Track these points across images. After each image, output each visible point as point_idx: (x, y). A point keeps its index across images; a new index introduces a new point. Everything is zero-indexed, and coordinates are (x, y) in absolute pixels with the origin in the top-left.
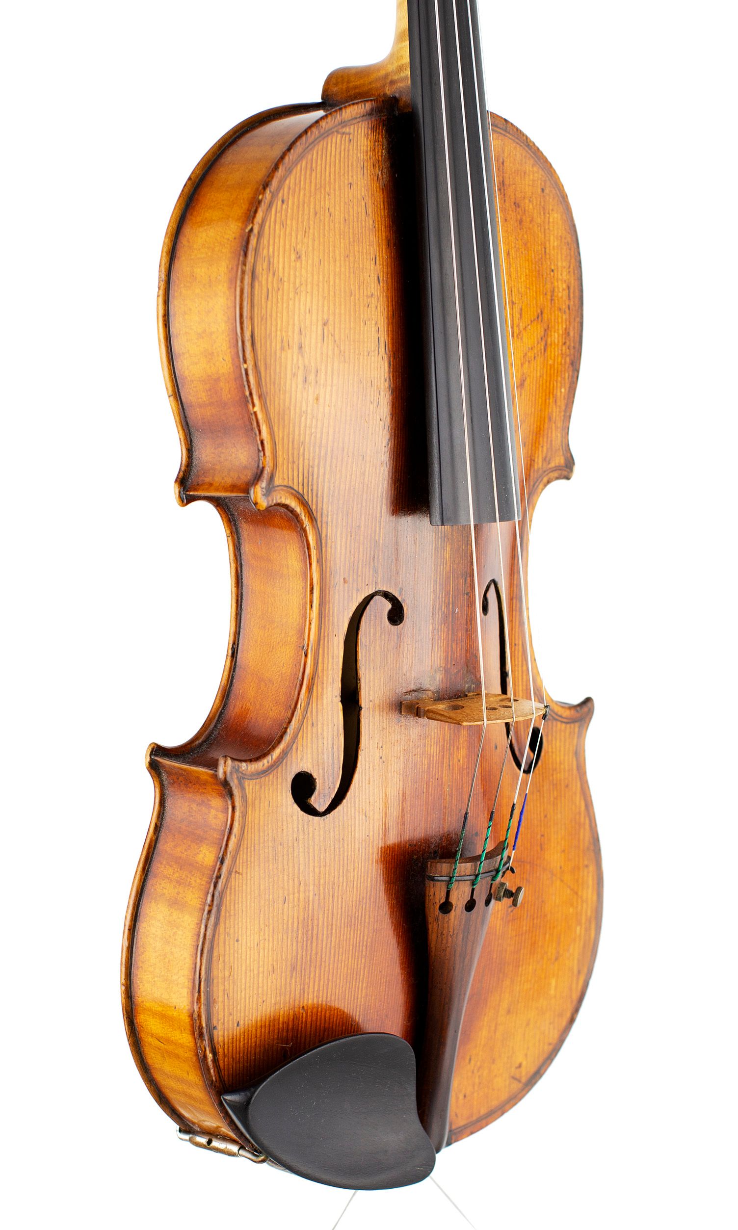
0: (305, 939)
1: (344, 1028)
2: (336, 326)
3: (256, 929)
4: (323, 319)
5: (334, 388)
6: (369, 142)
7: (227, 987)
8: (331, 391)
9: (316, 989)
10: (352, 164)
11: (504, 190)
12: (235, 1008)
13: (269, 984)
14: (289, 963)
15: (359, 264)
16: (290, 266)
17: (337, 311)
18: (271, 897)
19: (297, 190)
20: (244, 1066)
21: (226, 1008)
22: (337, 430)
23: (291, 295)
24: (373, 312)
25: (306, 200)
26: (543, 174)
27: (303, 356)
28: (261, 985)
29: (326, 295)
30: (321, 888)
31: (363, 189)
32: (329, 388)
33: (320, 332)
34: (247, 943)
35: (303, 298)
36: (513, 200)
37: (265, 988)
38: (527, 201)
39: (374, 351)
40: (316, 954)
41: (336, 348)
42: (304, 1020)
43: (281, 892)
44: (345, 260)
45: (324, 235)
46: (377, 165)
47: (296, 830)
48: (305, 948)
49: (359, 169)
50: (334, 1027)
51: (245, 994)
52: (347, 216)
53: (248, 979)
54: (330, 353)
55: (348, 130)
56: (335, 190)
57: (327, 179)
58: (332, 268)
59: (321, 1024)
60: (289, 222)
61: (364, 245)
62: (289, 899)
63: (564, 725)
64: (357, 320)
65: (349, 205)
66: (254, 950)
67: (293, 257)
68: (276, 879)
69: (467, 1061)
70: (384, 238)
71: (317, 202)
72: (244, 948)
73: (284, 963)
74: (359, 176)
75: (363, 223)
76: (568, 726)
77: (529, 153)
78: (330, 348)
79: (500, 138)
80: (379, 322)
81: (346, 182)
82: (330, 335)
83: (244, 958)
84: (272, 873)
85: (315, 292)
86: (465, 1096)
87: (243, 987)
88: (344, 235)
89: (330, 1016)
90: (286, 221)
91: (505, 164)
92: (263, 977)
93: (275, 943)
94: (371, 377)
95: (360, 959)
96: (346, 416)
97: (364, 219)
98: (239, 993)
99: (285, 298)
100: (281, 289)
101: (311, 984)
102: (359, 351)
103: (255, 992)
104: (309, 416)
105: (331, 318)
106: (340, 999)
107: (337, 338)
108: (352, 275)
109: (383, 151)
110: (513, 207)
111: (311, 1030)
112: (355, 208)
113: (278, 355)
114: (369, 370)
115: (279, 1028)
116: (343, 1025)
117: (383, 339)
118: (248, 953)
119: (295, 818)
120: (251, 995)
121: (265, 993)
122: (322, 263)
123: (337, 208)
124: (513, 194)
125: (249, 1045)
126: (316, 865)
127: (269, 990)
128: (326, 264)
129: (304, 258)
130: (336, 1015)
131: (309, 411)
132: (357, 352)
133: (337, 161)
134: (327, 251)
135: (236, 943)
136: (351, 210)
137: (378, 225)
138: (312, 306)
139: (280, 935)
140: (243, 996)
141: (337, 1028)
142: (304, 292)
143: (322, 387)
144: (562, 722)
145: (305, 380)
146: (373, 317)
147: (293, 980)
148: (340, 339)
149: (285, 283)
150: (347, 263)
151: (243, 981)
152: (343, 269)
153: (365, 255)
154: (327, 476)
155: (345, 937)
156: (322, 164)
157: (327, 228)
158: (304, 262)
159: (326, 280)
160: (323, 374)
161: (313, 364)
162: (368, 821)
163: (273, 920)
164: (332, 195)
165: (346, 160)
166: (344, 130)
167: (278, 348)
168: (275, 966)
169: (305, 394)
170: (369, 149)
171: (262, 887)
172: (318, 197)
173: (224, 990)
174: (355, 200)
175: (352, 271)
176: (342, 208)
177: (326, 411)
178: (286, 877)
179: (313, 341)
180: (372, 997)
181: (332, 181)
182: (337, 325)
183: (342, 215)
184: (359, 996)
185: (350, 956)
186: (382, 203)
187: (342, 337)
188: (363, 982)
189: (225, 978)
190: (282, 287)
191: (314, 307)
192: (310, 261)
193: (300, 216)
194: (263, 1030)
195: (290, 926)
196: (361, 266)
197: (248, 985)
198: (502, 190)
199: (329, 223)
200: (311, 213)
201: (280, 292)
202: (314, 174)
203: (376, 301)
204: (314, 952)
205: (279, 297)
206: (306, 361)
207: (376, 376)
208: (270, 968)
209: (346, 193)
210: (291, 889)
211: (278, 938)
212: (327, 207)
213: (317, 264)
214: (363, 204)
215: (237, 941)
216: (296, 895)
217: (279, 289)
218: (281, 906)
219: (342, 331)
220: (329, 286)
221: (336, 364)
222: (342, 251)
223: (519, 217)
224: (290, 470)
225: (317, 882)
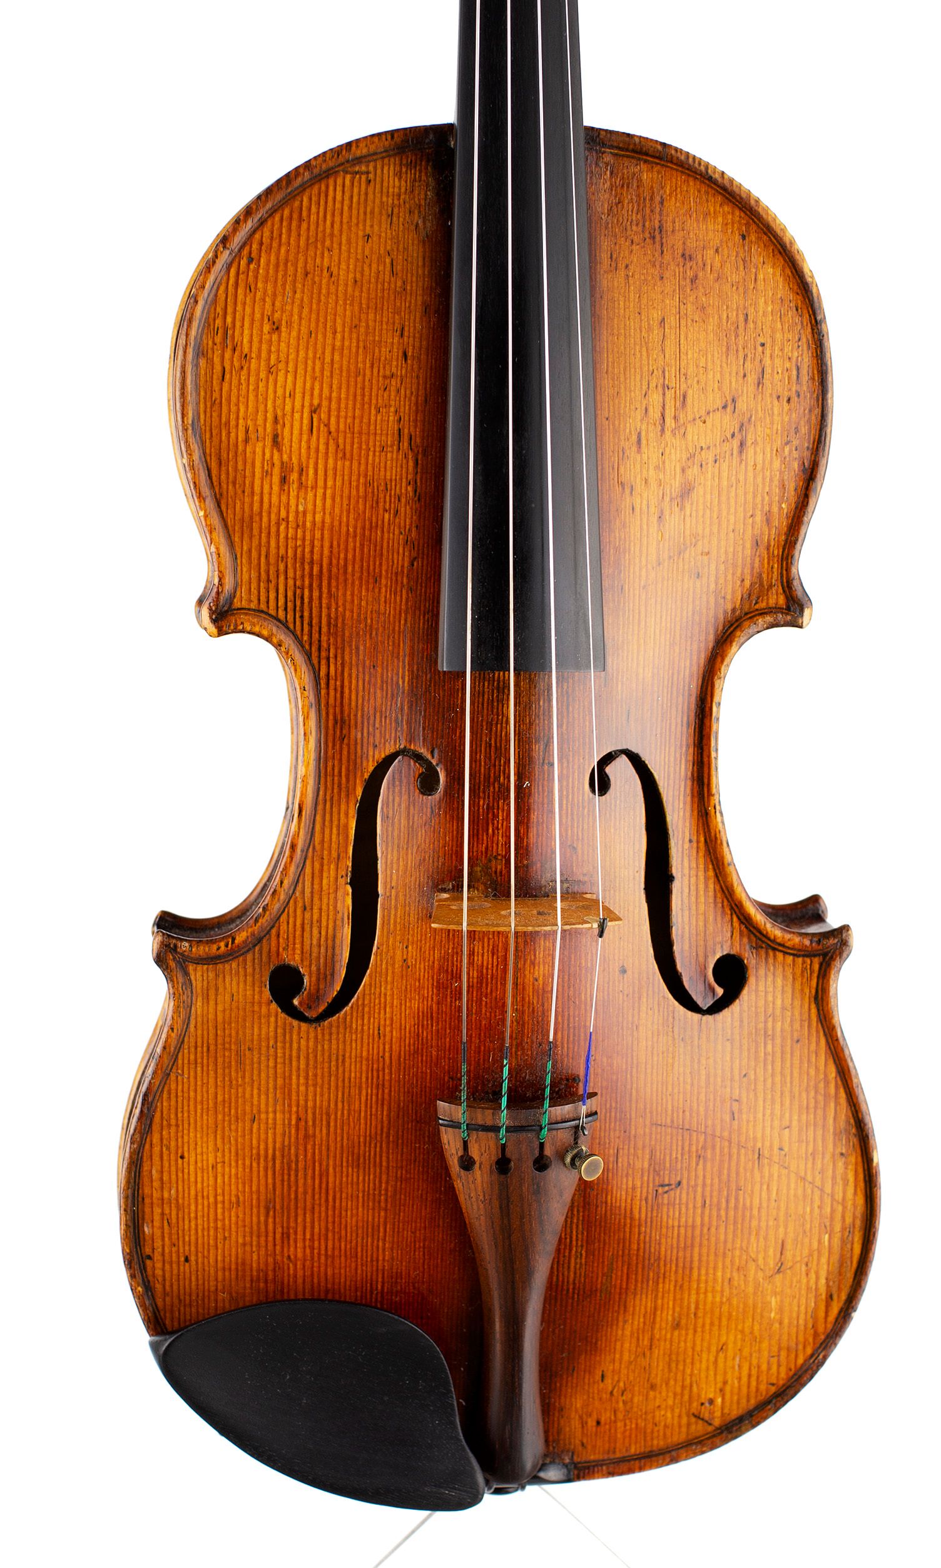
0: (286, 1172)
1: (359, 1294)
2: (332, 413)
3: (210, 1148)
4: (311, 405)
5: (329, 492)
6: (403, 183)
7: (167, 1211)
8: (325, 494)
9: (308, 1236)
10: (372, 212)
11: (661, 238)
12: (181, 1239)
13: (233, 1219)
14: (263, 1197)
15: (374, 336)
16: (261, 339)
17: (334, 395)
18: (233, 1111)
19: (275, 245)
20: (198, 1312)
21: (166, 1235)
22: (335, 543)
23: (263, 375)
24: (392, 397)
25: (291, 258)
26: (743, 215)
27: (280, 450)
28: (220, 1216)
29: (318, 374)
30: (310, 1111)
31: (389, 242)
32: (320, 492)
33: (306, 421)
34: (196, 1162)
35: (281, 378)
36: (680, 252)
37: (227, 1222)
38: (710, 253)
39: (392, 446)
40: (305, 1193)
41: (331, 441)
42: (292, 1272)
43: (248, 1108)
44: (351, 332)
45: (319, 301)
46: (416, 212)
47: (272, 1034)
48: (286, 1183)
49: (384, 217)
50: (342, 1291)
51: (197, 1225)
52: (358, 276)
53: (200, 1207)
54: (322, 447)
55: (364, 168)
56: (340, 244)
57: (328, 231)
58: (329, 341)
59: (319, 1283)
60: (260, 285)
61: (385, 313)
62: (260, 1119)
63: (791, 957)
64: (366, 406)
65: (364, 262)
66: (208, 1173)
67: (266, 328)
68: (240, 1090)
69: (598, 1377)
70: (419, 303)
71: (309, 260)
72: (192, 1168)
73: (255, 1197)
74: (384, 226)
75: (386, 284)
76: (800, 960)
77: (712, 188)
78: (322, 441)
79: (655, 169)
80: (402, 410)
81: (361, 233)
82: (322, 425)
83: (192, 1179)
84: (234, 1082)
85: (300, 371)
86: (598, 1423)
87: (193, 1215)
88: (353, 300)
89: (334, 1274)
90: (256, 284)
91: (665, 203)
92: (223, 1208)
93: (240, 1169)
94: (385, 479)
95: (376, 1211)
96: (348, 526)
97: (387, 279)
98: (187, 1222)
99: (252, 379)
100: (245, 368)
101: (300, 1229)
102: (368, 445)
103: (212, 1225)
104: (292, 525)
105: (325, 403)
106: (349, 1256)
107: (333, 429)
108: (361, 350)
109: (429, 193)
110: (681, 260)
111: (304, 1288)
112: (374, 266)
113: (240, 448)
114: (382, 469)
115: (252, 1276)
116: (356, 1290)
117: (406, 431)
118: (199, 1175)
119: (272, 1019)
120: (206, 1226)
121: (227, 1228)
122: (313, 335)
123: (343, 266)
124: (681, 242)
125: (206, 1288)
126: (302, 1080)
127: (233, 1226)
128: (320, 336)
129: (283, 329)
130: (343, 1276)
131: (291, 519)
132: (364, 447)
133: (346, 208)
134: (322, 320)
135: (180, 1161)
136: (366, 269)
137: (412, 287)
138: (295, 389)
139: (248, 1162)
140: (193, 1226)
141: (348, 1292)
142: (283, 372)
143: (309, 489)
144: (785, 953)
145: (284, 480)
146: (393, 403)
147: (271, 1220)
148: (338, 431)
149: (253, 360)
150: (354, 336)
151: (193, 1207)
152: (347, 343)
153: (385, 326)
154: (324, 601)
155: (350, 1179)
156: (318, 213)
157: (324, 291)
158: (283, 334)
159: (318, 356)
160: (311, 472)
161: (295, 460)
162: (382, 1038)
163: (236, 1140)
164: (336, 251)
165: (362, 206)
166: (357, 169)
167: (240, 439)
168: (241, 1198)
169: (284, 498)
170: (403, 190)
171: (220, 1098)
172: (311, 253)
173: (163, 1214)
174: (375, 257)
175: (361, 344)
176: (351, 267)
177: (317, 519)
178: (255, 1091)
179: (296, 432)
180: (402, 1263)
181: (336, 232)
182: (334, 413)
183: (351, 276)
184: (381, 1258)
185: (360, 1204)
186: (420, 259)
187: (342, 426)
188: (384, 1240)
189: (163, 1199)
190: (247, 365)
191: (298, 390)
192: (294, 334)
193: (280, 277)
194: (227, 1273)
195: (262, 1152)
196: (377, 338)
197: (200, 1214)
198: (658, 239)
199: (328, 285)
200: (299, 274)
201: (245, 371)
202: (304, 226)
203: (399, 383)
204: (301, 1190)
205: (243, 378)
206: (285, 457)
207: (394, 477)
208: (234, 1199)
209: (360, 248)
210: (263, 1106)
211: (244, 1164)
212: (326, 264)
213: (305, 337)
214: (388, 261)
215: (182, 1157)
216: (271, 1115)
217: (242, 368)
218: (248, 1124)
219: (342, 420)
220: (323, 364)
221: (331, 461)
222: (348, 320)
223: (690, 274)
224: (263, 590)
225: (302, 1102)
